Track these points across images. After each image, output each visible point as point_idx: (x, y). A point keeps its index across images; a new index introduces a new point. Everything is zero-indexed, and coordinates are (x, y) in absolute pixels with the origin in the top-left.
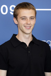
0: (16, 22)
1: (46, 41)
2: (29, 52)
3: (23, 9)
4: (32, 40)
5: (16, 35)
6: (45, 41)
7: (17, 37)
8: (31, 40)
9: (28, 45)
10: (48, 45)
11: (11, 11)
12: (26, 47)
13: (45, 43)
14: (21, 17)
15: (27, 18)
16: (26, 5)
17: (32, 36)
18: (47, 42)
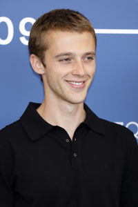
0: (38, 68)
1: (126, 123)
2: (75, 155)
3: (62, 30)
4: (85, 120)
5: (38, 105)
6: (122, 124)
7: (40, 111)
8: (82, 120)
9: (71, 134)
10: (132, 134)
11: (23, 36)
12: (67, 141)
13: (123, 127)
14: (57, 56)
15: (73, 58)
16: (69, 20)
17: (86, 108)
18: (127, 127)
